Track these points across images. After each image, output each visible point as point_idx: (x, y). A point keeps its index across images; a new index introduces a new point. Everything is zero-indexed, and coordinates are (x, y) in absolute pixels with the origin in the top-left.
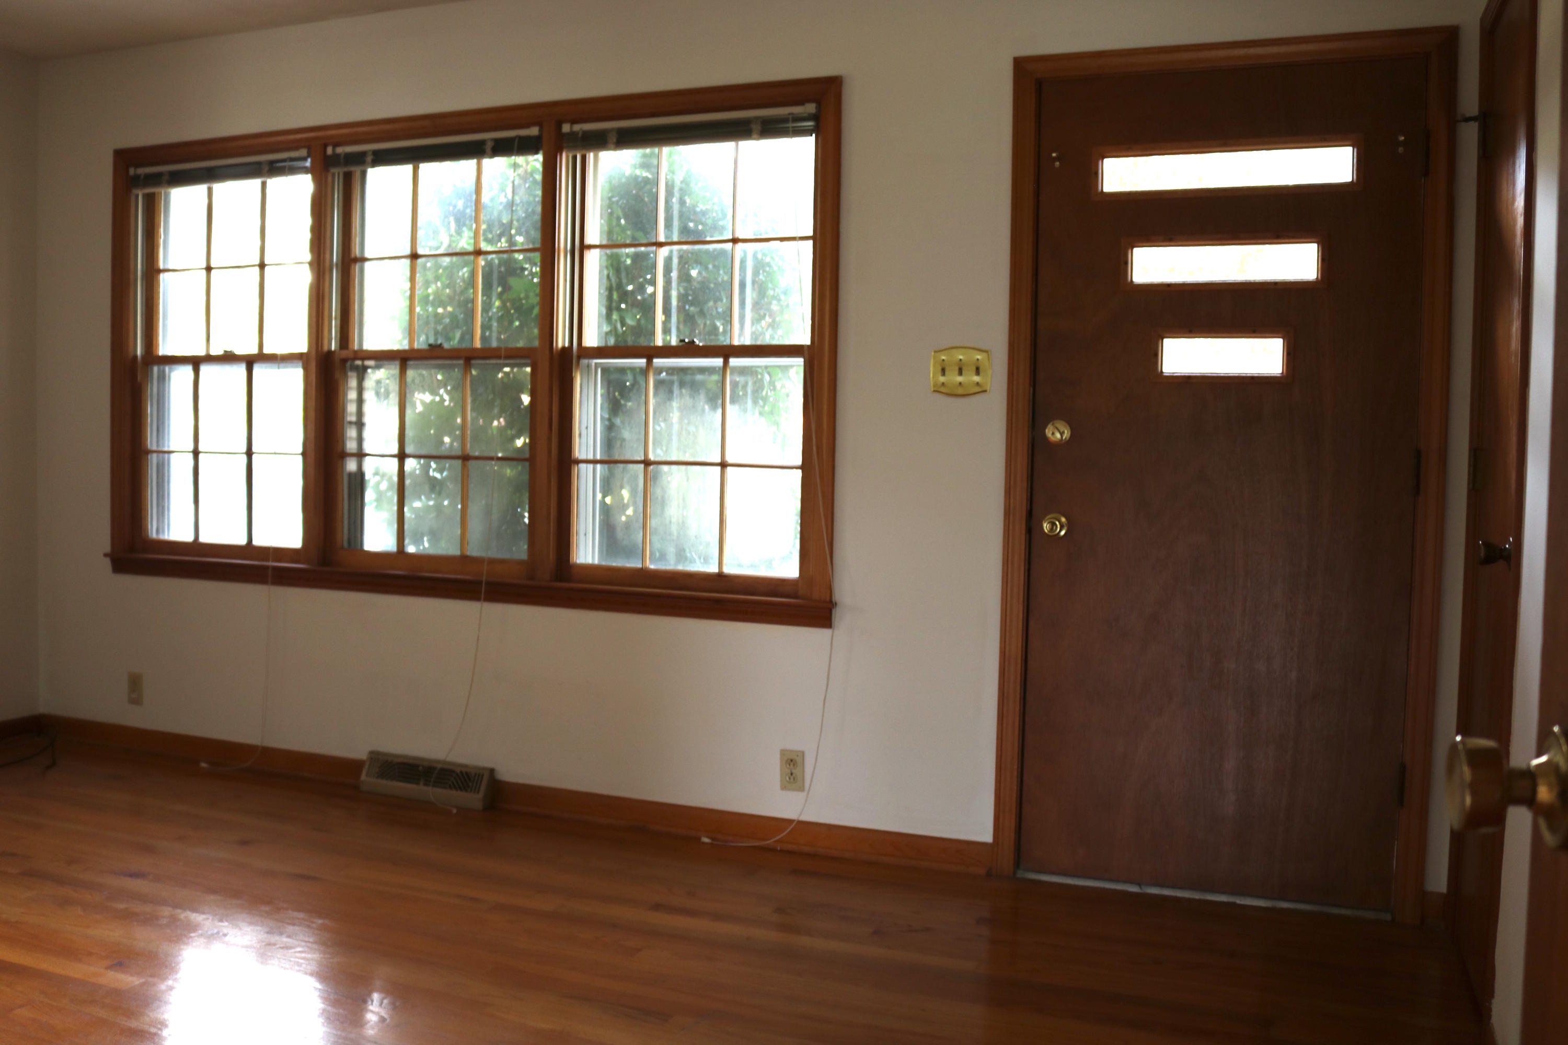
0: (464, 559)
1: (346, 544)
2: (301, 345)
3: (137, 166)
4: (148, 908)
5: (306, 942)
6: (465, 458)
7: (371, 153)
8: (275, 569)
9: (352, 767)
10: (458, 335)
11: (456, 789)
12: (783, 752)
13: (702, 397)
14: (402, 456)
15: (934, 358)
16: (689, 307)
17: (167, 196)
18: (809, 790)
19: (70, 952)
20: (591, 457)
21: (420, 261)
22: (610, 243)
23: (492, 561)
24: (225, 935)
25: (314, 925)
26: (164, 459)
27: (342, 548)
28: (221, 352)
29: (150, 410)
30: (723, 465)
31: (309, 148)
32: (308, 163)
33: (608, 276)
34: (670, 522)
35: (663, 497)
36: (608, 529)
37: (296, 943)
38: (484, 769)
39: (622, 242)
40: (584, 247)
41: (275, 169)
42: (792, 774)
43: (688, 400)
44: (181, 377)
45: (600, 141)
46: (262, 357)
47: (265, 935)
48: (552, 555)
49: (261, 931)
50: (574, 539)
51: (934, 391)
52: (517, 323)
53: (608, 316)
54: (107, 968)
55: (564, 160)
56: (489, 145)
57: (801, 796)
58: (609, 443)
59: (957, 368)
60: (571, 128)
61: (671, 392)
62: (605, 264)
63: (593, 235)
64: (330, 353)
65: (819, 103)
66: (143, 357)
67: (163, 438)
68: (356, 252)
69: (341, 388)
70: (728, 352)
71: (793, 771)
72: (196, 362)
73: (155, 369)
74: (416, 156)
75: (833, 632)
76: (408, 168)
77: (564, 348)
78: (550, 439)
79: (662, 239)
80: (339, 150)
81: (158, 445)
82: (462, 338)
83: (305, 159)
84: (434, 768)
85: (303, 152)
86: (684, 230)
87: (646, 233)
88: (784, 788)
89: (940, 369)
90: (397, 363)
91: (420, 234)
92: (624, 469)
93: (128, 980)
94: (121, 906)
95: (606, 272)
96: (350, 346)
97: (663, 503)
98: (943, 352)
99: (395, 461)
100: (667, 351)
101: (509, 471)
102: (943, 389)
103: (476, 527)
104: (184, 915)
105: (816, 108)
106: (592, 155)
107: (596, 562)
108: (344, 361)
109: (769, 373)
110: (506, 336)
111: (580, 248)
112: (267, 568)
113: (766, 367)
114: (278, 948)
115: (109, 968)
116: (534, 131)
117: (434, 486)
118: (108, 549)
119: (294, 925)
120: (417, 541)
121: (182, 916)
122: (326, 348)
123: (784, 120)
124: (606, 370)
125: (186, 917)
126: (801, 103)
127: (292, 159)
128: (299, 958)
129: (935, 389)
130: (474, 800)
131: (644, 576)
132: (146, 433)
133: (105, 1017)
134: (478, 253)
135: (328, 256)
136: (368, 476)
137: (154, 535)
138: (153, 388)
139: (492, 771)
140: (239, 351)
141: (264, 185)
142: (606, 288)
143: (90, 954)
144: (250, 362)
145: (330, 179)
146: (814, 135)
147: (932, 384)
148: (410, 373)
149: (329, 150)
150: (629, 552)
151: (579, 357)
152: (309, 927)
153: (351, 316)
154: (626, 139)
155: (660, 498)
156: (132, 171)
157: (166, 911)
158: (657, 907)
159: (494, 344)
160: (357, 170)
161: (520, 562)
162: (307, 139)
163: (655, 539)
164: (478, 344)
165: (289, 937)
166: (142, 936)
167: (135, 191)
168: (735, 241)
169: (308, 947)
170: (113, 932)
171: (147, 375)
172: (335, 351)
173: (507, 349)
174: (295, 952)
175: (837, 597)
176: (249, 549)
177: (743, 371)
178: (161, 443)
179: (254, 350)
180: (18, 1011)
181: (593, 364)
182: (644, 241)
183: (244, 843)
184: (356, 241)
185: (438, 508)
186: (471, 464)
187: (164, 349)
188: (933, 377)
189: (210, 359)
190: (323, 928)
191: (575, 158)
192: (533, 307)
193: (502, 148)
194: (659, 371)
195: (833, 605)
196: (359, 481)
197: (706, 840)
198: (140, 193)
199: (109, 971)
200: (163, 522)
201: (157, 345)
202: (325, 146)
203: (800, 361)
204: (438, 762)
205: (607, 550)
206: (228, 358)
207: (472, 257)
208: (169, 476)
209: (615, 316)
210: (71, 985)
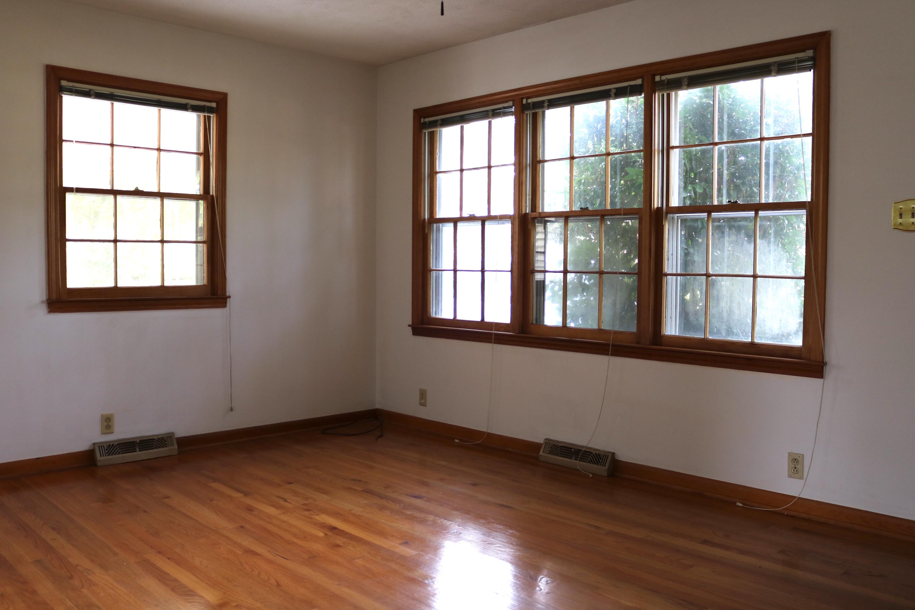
0: (600, 331)
1: (534, 322)
2: (510, 210)
3: (425, 118)
4: (422, 515)
5: (502, 542)
6: (601, 273)
7: (547, 101)
8: (496, 334)
9: (535, 447)
10: (598, 202)
11: (592, 463)
12: (790, 454)
13: (742, 235)
14: (565, 272)
15: (894, 207)
16: (736, 180)
17: (440, 132)
18: (806, 478)
19: (382, 533)
20: (674, 272)
21: (575, 160)
22: (686, 144)
23: (616, 333)
24: (460, 533)
25: (507, 533)
26: (439, 274)
27: (532, 324)
28: (467, 215)
29: (432, 247)
30: (755, 276)
31: (513, 101)
32: (513, 110)
33: (685, 164)
34: (722, 311)
35: (718, 296)
36: (685, 315)
37: (497, 542)
38: (609, 452)
39: (692, 144)
40: (669, 148)
41: (496, 114)
42: (795, 468)
43: (733, 238)
44: (447, 230)
45: (678, 85)
46: (490, 218)
47: (481, 536)
48: (651, 329)
49: (479, 533)
50: (663, 320)
51: (894, 228)
52: (633, 193)
53: (685, 188)
54: (400, 544)
55: (657, 97)
56: (613, 91)
57: (802, 482)
58: (686, 263)
59: (911, 213)
60: (660, 78)
61: (723, 233)
62: (683, 157)
63: (675, 141)
64: (526, 214)
65: (815, 49)
66: (428, 219)
67: (439, 262)
68: (540, 157)
69: (532, 234)
70: (758, 207)
71: (797, 466)
72: (455, 221)
73: (435, 225)
74: (572, 101)
75: (824, 380)
76: (567, 109)
77: (658, 208)
78: (650, 261)
79: (716, 140)
80: (530, 101)
81: (436, 267)
82: (600, 204)
83: (511, 107)
84: (581, 451)
85: (510, 103)
86: (732, 133)
87: (708, 138)
88: (790, 476)
89: (898, 214)
90: (562, 220)
91: (576, 145)
92: (694, 278)
93: (409, 551)
94: (409, 513)
95: (683, 162)
96: (537, 210)
97: (718, 300)
98: (900, 203)
99: (561, 275)
100: (721, 208)
101: (627, 280)
102: (900, 227)
103: (607, 313)
104: (440, 521)
105: (813, 53)
106: (673, 93)
107: (677, 334)
108: (534, 219)
109: (788, 220)
110: (627, 201)
111: (668, 148)
112: (491, 334)
113: (785, 216)
114: (487, 544)
115: (401, 544)
116: (639, 82)
117: (584, 288)
118: (410, 323)
119: (497, 532)
120: (575, 320)
121: (439, 521)
122: (524, 212)
123: (792, 62)
124: (684, 221)
125: (441, 522)
126: (803, 51)
127: (504, 108)
128: (497, 550)
129: (895, 227)
130: (602, 470)
131: (705, 343)
132: (430, 259)
133: (397, 569)
134: (608, 154)
135: (524, 160)
136: (547, 283)
137: (433, 315)
138: (433, 236)
139: (613, 454)
140: (477, 215)
141: (490, 123)
142: (684, 171)
143: (393, 536)
144: (483, 221)
145: (525, 117)
146: (812, 70)
147: (893, 224)
148: (571, 225)
149: (524, 101)
150: (695, 328)
151: (667, 213)
152: (504, 534)
153: (538, 193)
154: (693, 82)
155: (716, 296)
156: (422, 120)
157: (431, 518)
158: (705, 542)
159: (618, 207)
160: (540, 111)
161: (632, 333)
162: (512, 96)
163: (713, 321)
164: (609, 207)
165: (493, 538)
166: (418, 530)
167: (424, 131)
168: (762, 139)
169: (503, 545)
170: (405, 526)
171: (430, 229)
172: (528, 213)
173: (625, 209)
174: (496, 547)
175: (827, 359)
176: (482, 323)
177: (768, 219)
178: (437, 265)
179: (485, 214)
180: (357, 560)
181: (676, 217)
182: (707, 142)
183: (475, 485)
184: (540, 151)
185: (587, 301)
186: (605, 276)
187: (440, 214)
188: (893, 219)
189: (462, 219)
190: (512, 535)
191: (663, 95)
192: (641, 185)
193: (620, 93)
194: (714, 220)
195: (824, 364)
196: (542, 285)
197: (739, 504)
198: (427, 131)
199: (401, 546)
200: (438, 307)
201: (436, 213)
202: (522, 99)
203: (803, 212)
204: (583, 447)
205: (684, 327)
206: (472, 218)
207: (604, 157)
208: (441, 284)
209: (690, 188)
210: (382, 551)
